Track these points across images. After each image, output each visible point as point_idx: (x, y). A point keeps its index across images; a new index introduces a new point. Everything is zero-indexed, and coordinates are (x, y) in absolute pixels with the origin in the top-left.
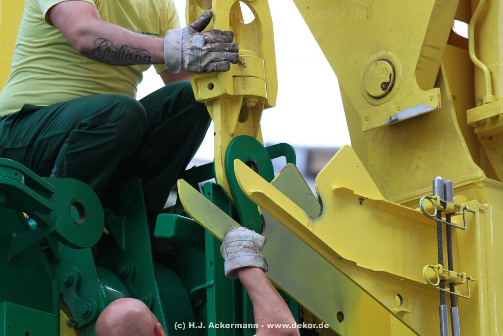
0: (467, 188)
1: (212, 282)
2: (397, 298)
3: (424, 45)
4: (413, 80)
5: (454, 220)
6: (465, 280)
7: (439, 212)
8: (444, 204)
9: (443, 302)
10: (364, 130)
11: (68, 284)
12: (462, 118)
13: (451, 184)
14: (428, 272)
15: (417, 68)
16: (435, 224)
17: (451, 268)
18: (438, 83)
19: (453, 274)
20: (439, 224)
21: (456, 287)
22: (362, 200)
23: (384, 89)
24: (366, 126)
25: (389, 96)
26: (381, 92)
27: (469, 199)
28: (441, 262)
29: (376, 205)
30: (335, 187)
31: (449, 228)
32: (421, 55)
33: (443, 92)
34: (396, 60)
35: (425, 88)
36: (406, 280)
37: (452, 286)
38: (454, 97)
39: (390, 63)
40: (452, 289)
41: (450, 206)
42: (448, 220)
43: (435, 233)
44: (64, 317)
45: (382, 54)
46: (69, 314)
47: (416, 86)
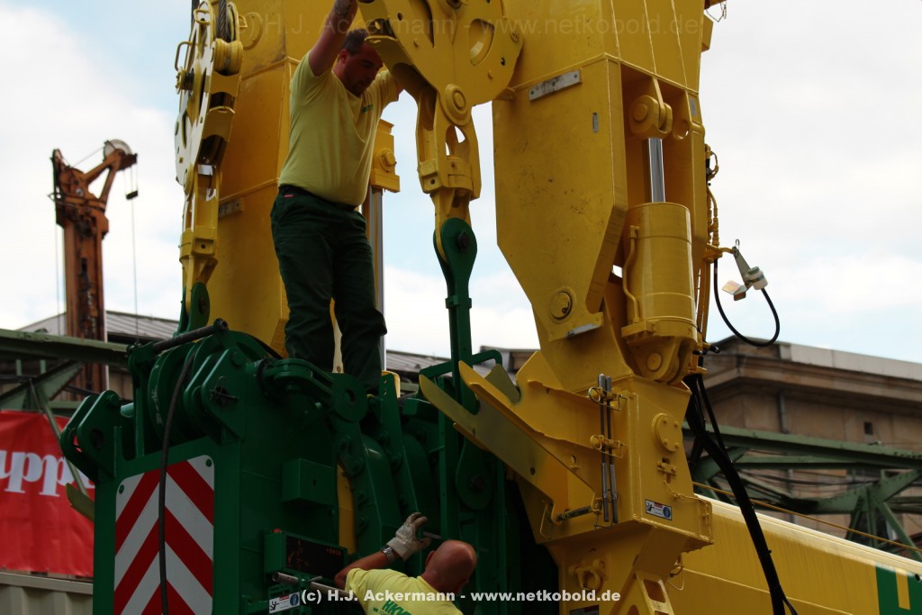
0: (622, 382)
1: (443, 447)
2: (572, 458)
3: (592, 282)
4: (584, 306)
5: (612, 404)
6: (619, 446)
7: (602, 399)
8: (605, 393)
9: (604, 461)
10: (550, 340)
11: (343, 447)
12: (618, 333)
13: (610, 379)
14: (594, 440)
15: (588, 298)
16: (599, 407)
17: (610, 437)
18: (602, 309)
19: (611, 441)
20: (602, 407)
21: (613, 451)
22: (548, 390)
23: (564, 312)
24: (551, 338)
25: (567, 317)
26: (562, 315)
27: (623, 390)
28: (603, 433)
29: (558, 394)
30: (529, 381)
31: (609, 410)
32: (590, 289)
33: (605, 317)
34: (572, 292)
35: (592, 311)
36: (579, 446)
37: (610, 450)
38: (613, 319)
39: (568, 294)
40: (610, 452)
41: (609, 394)
42: (608, 404)
43: (599, 413)
44: (340, 470)
45: (563, 288)
46: (343, 468)
47: (587, 311)
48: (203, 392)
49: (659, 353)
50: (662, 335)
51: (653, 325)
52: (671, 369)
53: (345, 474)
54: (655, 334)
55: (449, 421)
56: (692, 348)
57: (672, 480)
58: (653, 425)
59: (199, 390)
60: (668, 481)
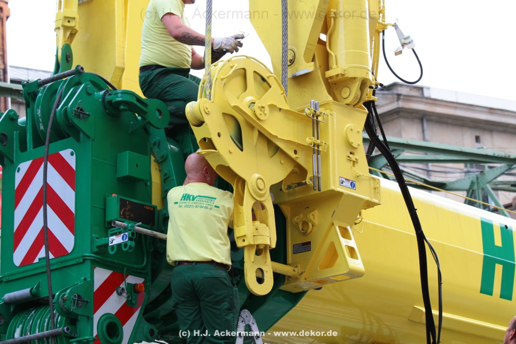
0: (325, 105)
3: (308, 43)
4: (303, 59)
5: (320, 119)
6: (324, 144)
7: (313, 115)
8: (315, 112)
9: (314, 153)
11: (155, 144)
12: (323, 75)
13: (318, 103)
14: (309, 140)
15: (304, 54)
16: (312, 120)
17: (318, 139)
18: (313, 60)
19: (319, 141)
20: (313, 120)
21: (320, 147)
22: (280, 109)
23: (290, 62)
25: (292, 66)
27: (326, 110)
28: (314, 136)
29: (287, 112)
30: (269, 104)
31: (317, 122)
32: (306, 48)
33: (315, 64)
34: (295, 50)
35: (307, 62)
36: (299, 144)
37: (318, 146)
38: (320, 66)
39: (293, 51)
40: (318, 148)
41: (318, 112)
42: (317, 118)
43: (311, 124)
44: (153, 158)
45: (290, 47)
46: (155, 157)
47: (304, 61)
48: (69, 110)
49: (349, 88)
50: (350, 76)
51: (345, 70)
52: (356, 98)
53: (156, 161)
54: (346, 76)
56: (369, 85)
57: (356, 165)
58: (344, 131)
59: (66, 109)
60: (354, 166)
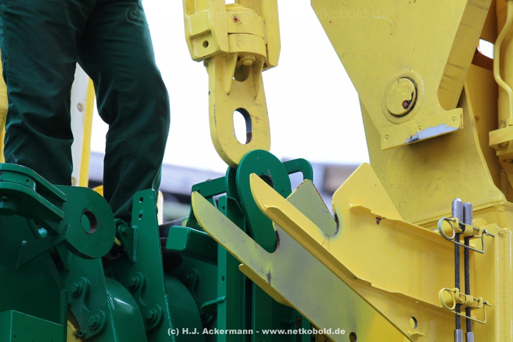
0: (487, 211)
1: (223, 298)
2: (412, 320)
3: (448, 63)
4: (435, 99)
5: (473, 243)
6: (481, 305)
7: (458, 235)
8: (463, 227)
9: (458, 327)
10: (384, 147)
12: (485, 140)
13: (470, 206)
14: (444, 295)
15: (440, 87)
16: (453, 247)
17: (467, 292)
18: (461, 103)
19: (470, 298)
20: (457, 246)
21: (472, 312)
22: (379, 219)
23: (405, 107)
24: (385, 144)
25: (410, 115)
26: (403, 111)
27: (489, 222)
28: (457, 286)
29: (395, 226)
30: (352, 205)
31: (467, 252)
32: (445, 75)
33: (465, 112)
34: (418, 78)
35: (447, 107)
36: (421, 302)
37: (468, 310)
38: (477, 118)
39: (412, 81)
40: (468, 314)
41: (469, 229)
42: (467, 243)
43: (452, 255)
44: (71, 328)
45: (405, 71)
46: (76, 325)
47: (439, 106)
55: (233, 261)
